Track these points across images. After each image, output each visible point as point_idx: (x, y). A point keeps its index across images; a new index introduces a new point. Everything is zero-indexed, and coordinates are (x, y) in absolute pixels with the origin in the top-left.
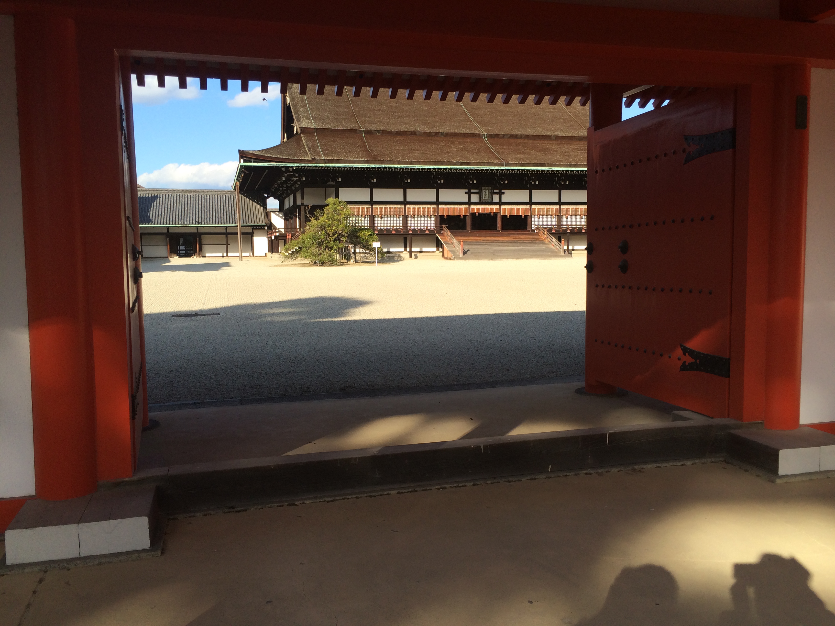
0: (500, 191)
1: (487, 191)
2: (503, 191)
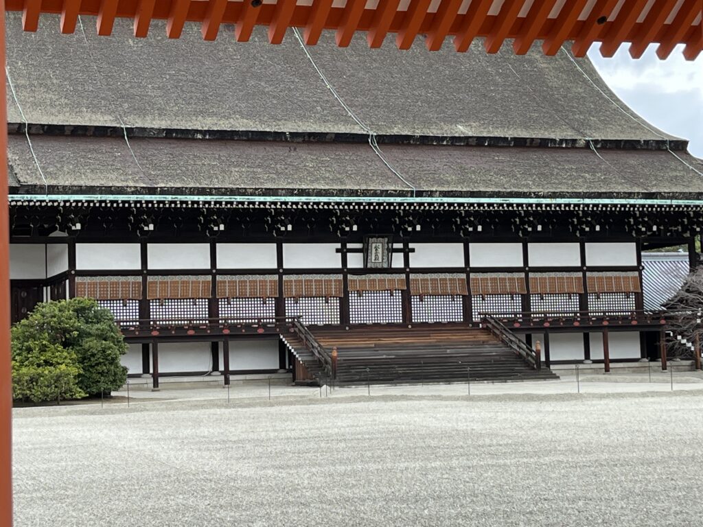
0: (406, 245)
1: (380, 247)
2: (411, 245)
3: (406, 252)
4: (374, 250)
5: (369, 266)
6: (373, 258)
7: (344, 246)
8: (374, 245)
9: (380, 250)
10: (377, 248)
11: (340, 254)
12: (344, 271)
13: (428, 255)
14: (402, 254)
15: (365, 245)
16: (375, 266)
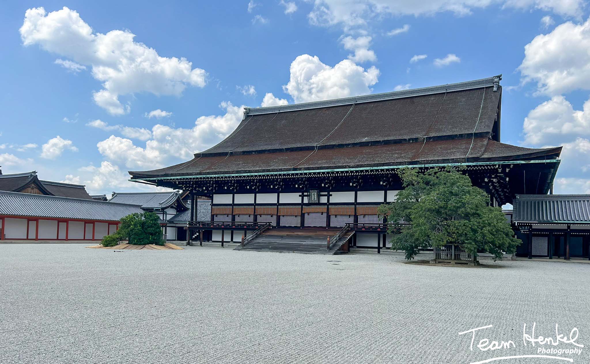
0: (329, 193)
1: (316, 194)
2: (331, 193)
3: (329, 196)
4: (313, 195)
5: (311, 202)
6: (313, 199)
7: (303, 194)
8: (313, 193)
9: (315, 195)
10: (314, 195)
11: (301, 197)
12: (302, 204)
13: (337, 197)
14: (327, 197)
15: (309, 193)
16: (313, 202)
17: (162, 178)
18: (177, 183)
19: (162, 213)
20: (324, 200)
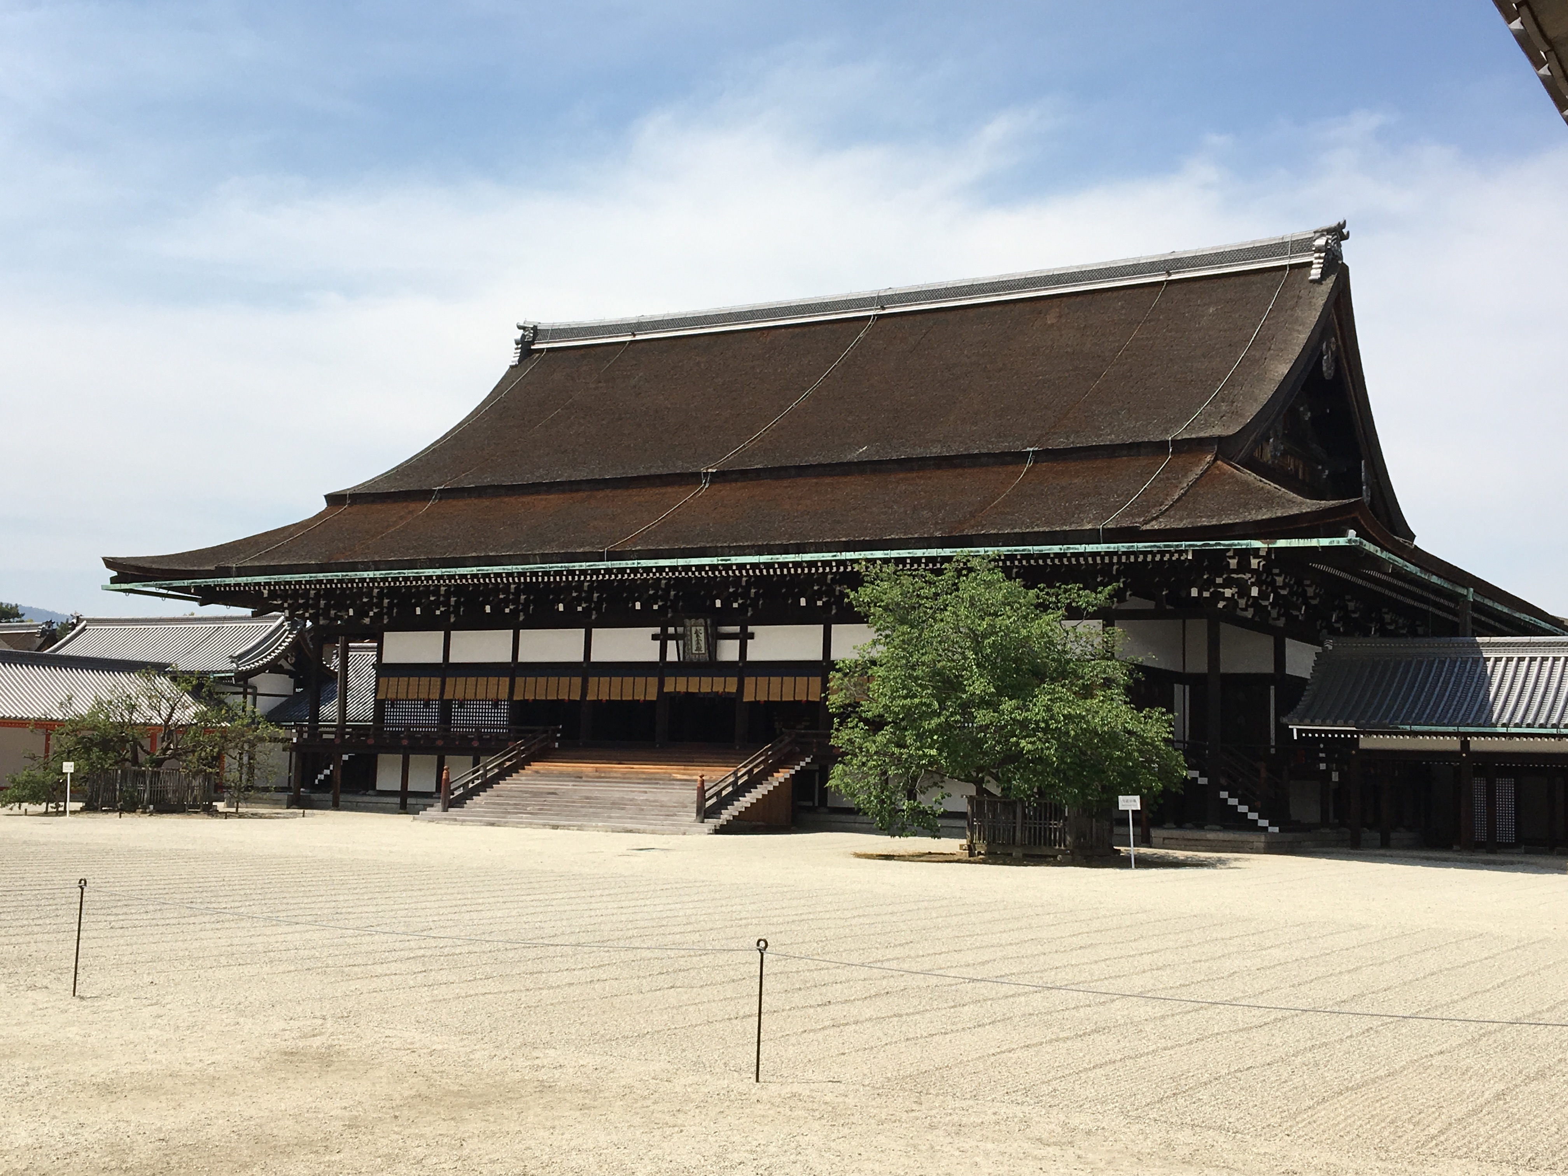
0: (744, 629)
1: (702, 632)
2: (750, 629)
3: (744, 638)
4: (694, 636)
5: (688, 659)
6: (694, 648)
7: (664, 630)
8: (694, 629)
9: (702, 637)
10: (698, 633)
11: (658, 642)
12: (663, 666)
13: (771, 643)
14: (738, 641)
15: (680, 630)
16: (695, 659)
17: (211, 581)
18: (266, 592)
19: (241, 690)
20: (729, 651)
